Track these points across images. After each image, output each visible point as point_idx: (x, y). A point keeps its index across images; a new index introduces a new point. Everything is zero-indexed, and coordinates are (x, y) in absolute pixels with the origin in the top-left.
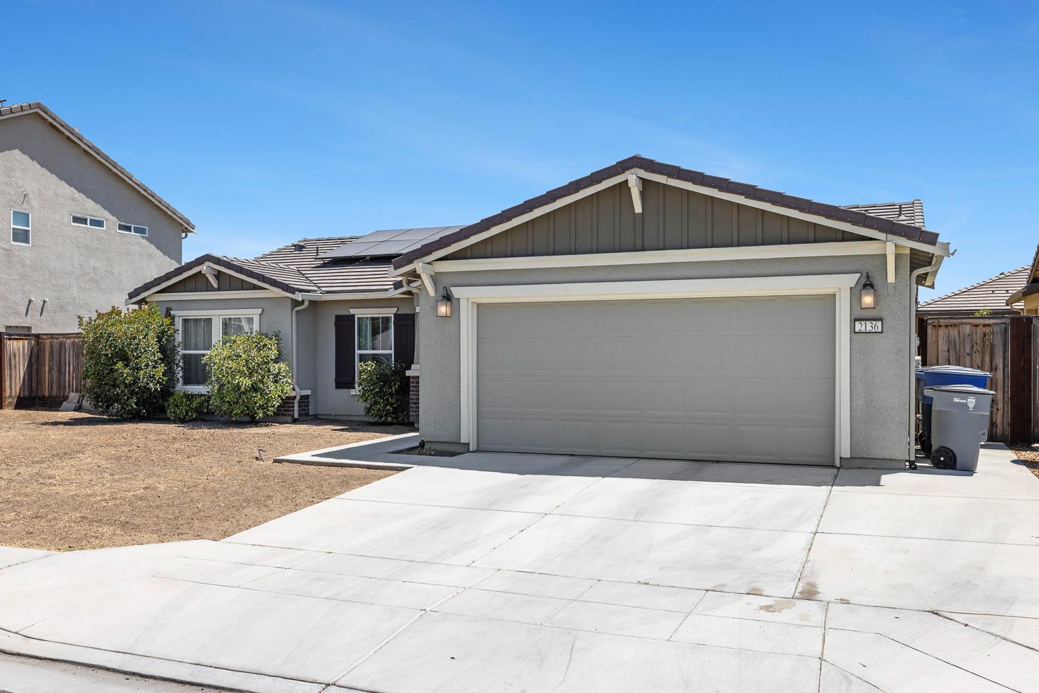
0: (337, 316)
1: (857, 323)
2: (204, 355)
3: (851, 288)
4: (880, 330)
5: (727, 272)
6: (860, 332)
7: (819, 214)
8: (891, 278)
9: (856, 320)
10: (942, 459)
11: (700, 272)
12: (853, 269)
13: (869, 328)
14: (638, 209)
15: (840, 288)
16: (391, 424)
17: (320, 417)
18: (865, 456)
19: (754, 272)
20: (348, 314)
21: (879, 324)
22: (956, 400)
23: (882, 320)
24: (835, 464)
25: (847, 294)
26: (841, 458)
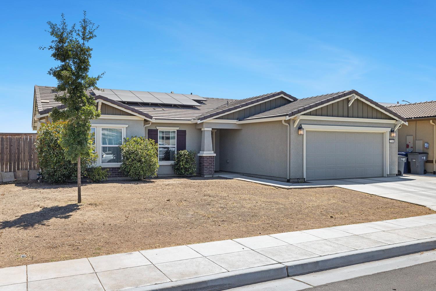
0: (149, 130)
1: (390, 140)
3: (389, 131)
6: (390, 143)
8: (396, 130)
10: (400, 173)
12: (389, 126)
14: (350, 105)
15: (386, 131)
18: (391, 174)
19: (372, 126)
22: (402, 159)
23: (394, 140)
24: (384, 176)
25: (388, 133)
26: (387, 174)
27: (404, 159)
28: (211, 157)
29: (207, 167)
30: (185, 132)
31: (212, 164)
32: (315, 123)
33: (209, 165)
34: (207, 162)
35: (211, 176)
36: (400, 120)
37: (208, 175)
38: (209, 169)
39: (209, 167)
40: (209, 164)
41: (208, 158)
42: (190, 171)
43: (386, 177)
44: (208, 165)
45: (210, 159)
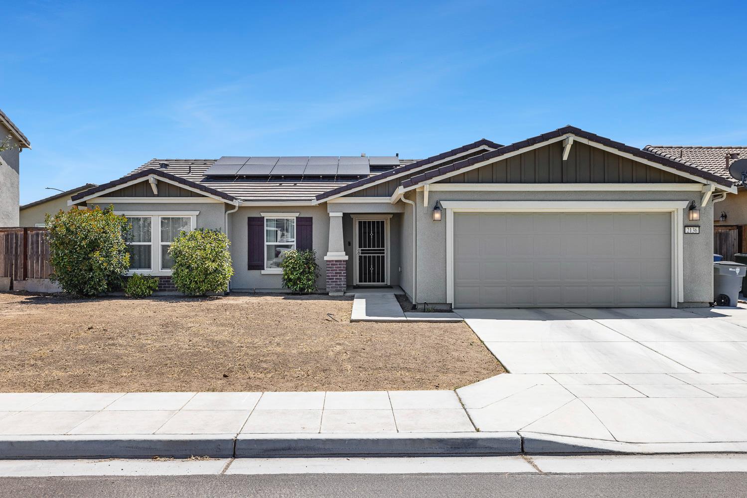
0: (249, 218)
1: (686, 228)
2: (169, 246)
3: (683, 209)
4: (698, 232)
5: (617, 198)
6: (688, 233)
7: (674, 168)
8: (704, 204)
9: (685, 227)
10: (723, 301)
11: (601, 197)
12: (684, 198)
13: (692, 231)
14: (565, 157)
15: (677, 209)
16: (311, 293)
17: (234, 291)
18: (691, 301)
19: (631, 198)
20: (259, 216)
21: (697, 229)
22: (730, 269)
23: (699, 227)
24: (672, 306)
25: (681, 213)
26: (678, 303)
27: (738, 270)
28: (340, 261)
29: (333, 279)
30: (310, 219)
31: (341, 273)
32: (476, 197)
33: (337, 276)
34: (331, 270)
35: (341, 294)
36: (709, 182)
37: (334, 292)
38: (337, 282)
39: (336, 279)
40: (336, 273)
41: (334, 263)
42: (298, 284)
43: (675, 308)
44: (335, 276)
45: (337, 265)
